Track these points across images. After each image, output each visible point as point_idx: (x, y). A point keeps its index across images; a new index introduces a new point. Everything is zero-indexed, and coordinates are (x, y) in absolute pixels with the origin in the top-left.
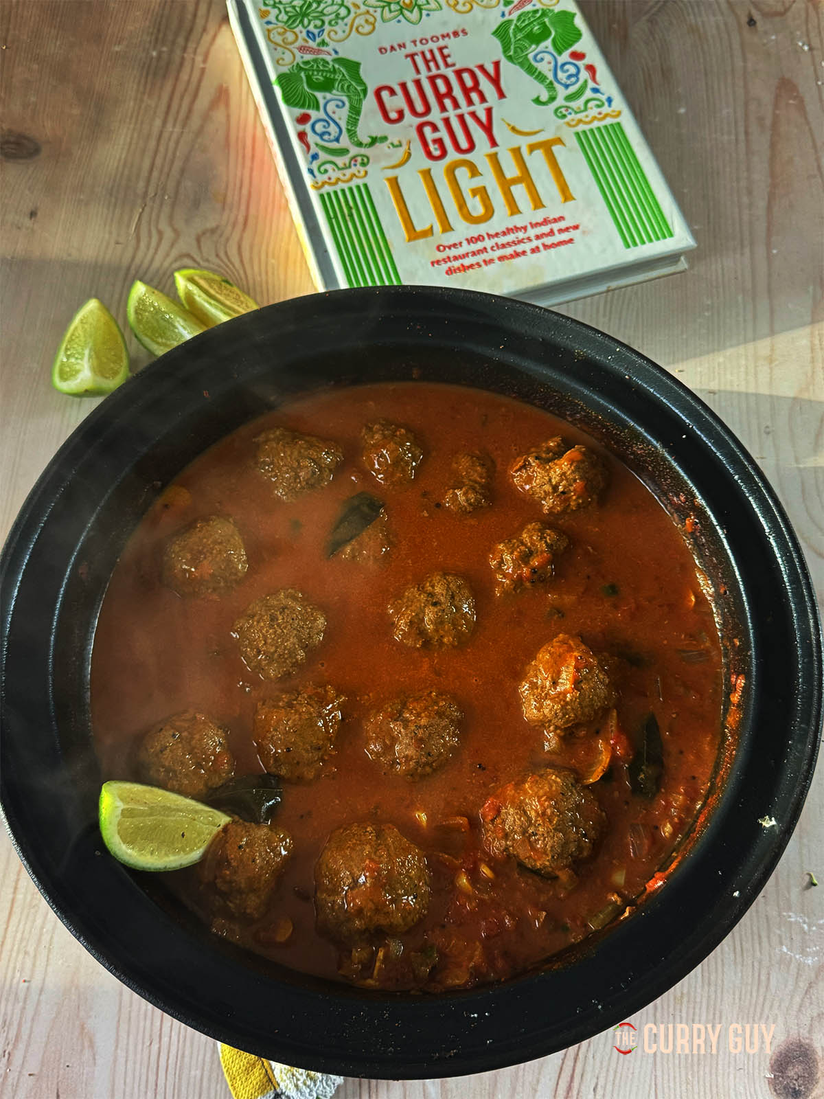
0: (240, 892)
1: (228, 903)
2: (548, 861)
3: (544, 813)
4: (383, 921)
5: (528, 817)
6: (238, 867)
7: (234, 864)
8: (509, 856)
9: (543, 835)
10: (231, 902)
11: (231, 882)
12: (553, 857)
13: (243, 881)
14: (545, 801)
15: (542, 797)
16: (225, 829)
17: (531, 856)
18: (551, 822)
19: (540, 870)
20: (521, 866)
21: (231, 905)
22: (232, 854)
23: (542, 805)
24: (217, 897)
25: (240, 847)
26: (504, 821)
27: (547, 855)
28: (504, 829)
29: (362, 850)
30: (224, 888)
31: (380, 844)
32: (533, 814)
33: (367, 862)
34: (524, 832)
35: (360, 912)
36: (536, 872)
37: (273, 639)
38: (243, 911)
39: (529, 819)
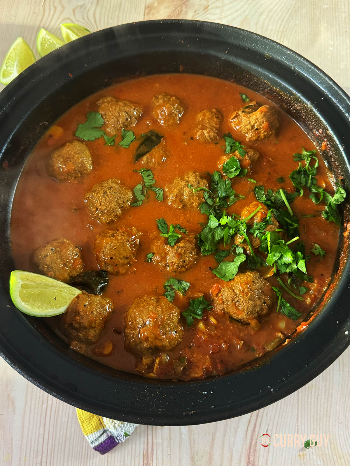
0: (85, 328)
1: (79, 334)
2: (245, 315)
3: (243, 291)
4: (159, 344)
5: (235, 293)
6: (84, 315)
7: (82, 314)
8: (224, 313)
9: (243, 302)
10: (81, 333)
11: (80, 323)
12: (248, 313)
13: (86, 323)
14: (244, 285)
15: (242, 283)
16: (78, 297)
17: (236, 313)
18: (247, 295)
19: (240, 320)
20: (231, 318)
21: (80, 335)
22: (81, 310)
23: (242, 287)
24: (74, 331)
25: (85, 306)
26: (222, 295)
27: (245, 312)
28: (222, 299)
29: (149, 308)
30: (77, 326)
31: (157, 306)
32: (238, 292)
33: (151, 314)
34: (233, 300)
35: (147, 339)
36: (238, 321)
37: (104, 203)
38: (87, 338)
39: (236, 294)
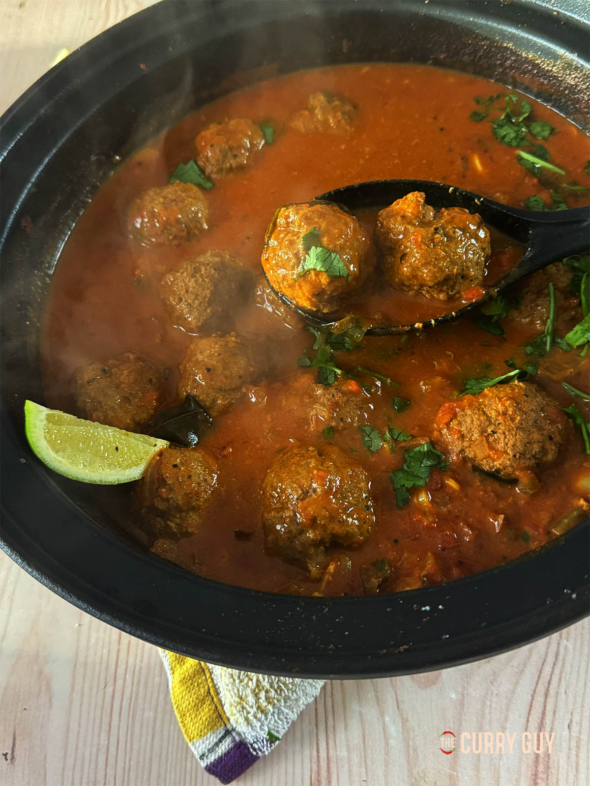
0: (179, 509)
1: (169, 523)
2: (509, 460)
3: (505, 414)
4: (337, 529)
5: (487, 416)
6: (173, 484)
7: (170, 482)
8: (465, 460)
9: (504, 433)
10: (171, 521)
11: (167, 500)
12: (515, 456)
13: (180, 498)
14: (507, 400)
15: (503, 398)
16: (161, 454)
17: (489, 456)
18: (513, 420)
19: (498, 471)
20: (477, 469)
21: (172, 525)
22: (168, 473)
23: (503, 405)
24: (158, 519)
25: (175, 466)
26: (460, 423)
27: (508, 454)
28: (460, 431)
29: (308, 464)
30: (162, 506)
31: (324, 459)
32: (494, 414)
33: (315, 472)
34: (483, 432)
35: (313, 522)
36: (494, 476)
38: (184, 530)
39: (489, 419)
